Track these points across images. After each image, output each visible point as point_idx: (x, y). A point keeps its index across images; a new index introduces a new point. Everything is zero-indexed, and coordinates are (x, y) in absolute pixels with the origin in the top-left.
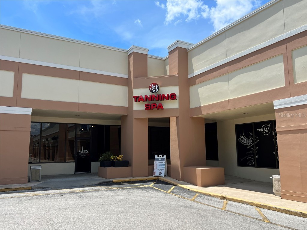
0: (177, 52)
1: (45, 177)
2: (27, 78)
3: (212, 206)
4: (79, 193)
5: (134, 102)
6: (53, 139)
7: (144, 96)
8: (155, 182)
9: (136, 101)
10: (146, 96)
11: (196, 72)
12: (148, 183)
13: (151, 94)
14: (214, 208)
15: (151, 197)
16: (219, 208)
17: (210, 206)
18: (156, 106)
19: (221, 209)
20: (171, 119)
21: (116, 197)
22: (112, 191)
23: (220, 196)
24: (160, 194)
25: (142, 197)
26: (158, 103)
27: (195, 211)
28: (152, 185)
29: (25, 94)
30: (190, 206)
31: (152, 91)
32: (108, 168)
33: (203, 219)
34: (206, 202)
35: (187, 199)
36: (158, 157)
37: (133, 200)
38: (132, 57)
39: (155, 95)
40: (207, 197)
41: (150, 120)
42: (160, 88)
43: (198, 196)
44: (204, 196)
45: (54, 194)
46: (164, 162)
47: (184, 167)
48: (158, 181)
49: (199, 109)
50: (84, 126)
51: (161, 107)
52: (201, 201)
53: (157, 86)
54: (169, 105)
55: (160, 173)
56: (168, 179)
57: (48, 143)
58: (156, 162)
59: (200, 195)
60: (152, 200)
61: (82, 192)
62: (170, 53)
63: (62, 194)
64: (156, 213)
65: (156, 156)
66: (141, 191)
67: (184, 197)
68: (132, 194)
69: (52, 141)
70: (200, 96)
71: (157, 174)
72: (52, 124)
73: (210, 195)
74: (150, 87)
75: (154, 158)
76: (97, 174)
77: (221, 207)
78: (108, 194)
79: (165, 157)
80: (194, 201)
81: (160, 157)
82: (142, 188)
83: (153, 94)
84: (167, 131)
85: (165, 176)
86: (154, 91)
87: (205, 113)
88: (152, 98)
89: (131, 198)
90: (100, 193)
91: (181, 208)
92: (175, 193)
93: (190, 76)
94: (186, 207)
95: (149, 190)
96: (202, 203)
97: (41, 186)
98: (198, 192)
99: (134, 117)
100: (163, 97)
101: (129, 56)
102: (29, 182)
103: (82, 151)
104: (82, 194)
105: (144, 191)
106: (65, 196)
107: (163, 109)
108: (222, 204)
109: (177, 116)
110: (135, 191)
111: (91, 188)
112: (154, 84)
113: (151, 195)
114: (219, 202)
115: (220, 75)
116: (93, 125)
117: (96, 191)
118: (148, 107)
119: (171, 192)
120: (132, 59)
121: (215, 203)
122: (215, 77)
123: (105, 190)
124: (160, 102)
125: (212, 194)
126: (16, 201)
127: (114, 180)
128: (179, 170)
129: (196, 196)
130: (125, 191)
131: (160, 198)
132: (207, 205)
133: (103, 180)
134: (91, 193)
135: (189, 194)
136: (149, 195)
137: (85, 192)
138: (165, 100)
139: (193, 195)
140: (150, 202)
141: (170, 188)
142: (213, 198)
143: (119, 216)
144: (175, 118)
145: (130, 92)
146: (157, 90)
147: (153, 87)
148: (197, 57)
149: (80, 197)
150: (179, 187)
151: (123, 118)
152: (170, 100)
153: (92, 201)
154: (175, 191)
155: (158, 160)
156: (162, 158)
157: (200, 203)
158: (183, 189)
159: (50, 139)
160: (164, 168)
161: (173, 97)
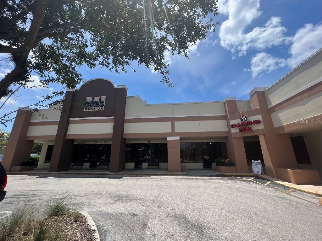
0: (256, 94)
1: (189, 170)
2: (176, 123)
3: (307, 201)
4: (205, 179)
5: (232, 128)
6: (193, 150)
7: (237, 124)
8: (254, 178)
9: (232, 127)
10: (239, 124)
11: (274, 104)
12: (249, 178)
13: (242, 122)
14: (308, 202)
15: (251, 187)
16: (314, 203)
17: (305, 200)
18: (246, 129)
19: (316, 204)
20: (259, 136)
21: (226, 184)
22: (224, 180)
23: (316, 193)
24: (258, 186)
25: (244, 186)
26: (247, 127)
27: (288, 202)
28: (252, 179)
29: (177, 131)
30: (284, 197)
31: (242, 120)
32: (221, 166)
33: (296, 209)
34: (301, 197)
35: (281, 192)
36: (254, 161)
37: (237, 187)
38: (226, 104)
39: (245, 122)
40: (302, 193)
41: (244, 138)
42: (248, 118)
43: (292, 191)
44: (298, 192)
45: (193, 179)
46: (260, 165)
47: (277, 168)
48: (257, 177)
49: (282, 127)
50: (207, 143)
51: (250, 129)
52: (295, 195)
53: (245, 117)
54: (256, 127)
55: (258, 172)
56: (264, 176)
57: (192, 152)
58: (253, 165)
59: (295, 191)
60: (251, 189)
61: (206, 179)
62: (251, 96)
63: (196, 179)
64: (254, 198)
65: (253, 161)
66: (243, 182)
67: (279, 190)
68: (237, 184)
69: (193, 152)
70: (280, 118)
71: (255, 172)
72: (192, 143)
73: (305, 192)
74: (240, 118)
75: (251, 162)
76: (215, 170)
77: (317, 203)
78: (221, 182)
79: (259, 161)
80: (288, 194)
81: (256, 161)
82: (244, 181)
83: (243, 122)
84: (258, 144)
85: (262, 174)
86: (243, 120)
87: (287, 130)
88: (242, 124)
89: (236, 186)
90: (217, 181)
91: (275, 198)
92: (271, 186)
93: (269, 107)
94: (281, 198)
95: (250, 183)
96: (295, 197)
97: (187, 174)
98: (292, 188)
99: (233, 137)
100: (250, 123)
101: (225, 104)
102: (182, 171)
103: (206, 157)
104: (206, 180)
105: (245, 183)
106: (198, 180)
107: (252, 130)
108: (318, 201)
109: (264, 134)
110: (239, 182)
111: (212, 177)
112: (243, 116)
113: (251, 186)
114: (315, 198)
115: (295, 103)
116: (211, 143)
117: (214, 179)
118: (241, 130)
119: (267, 185)
120: (226, 105)
121: (309, 198)
122: (291, 104)
123: (220, 179)
124: (249, 126)
125: (306, 191)
126: (176, 180)
127: (225, 174)
128: (273, 171)
129: (290, 190)
130: (233, 181)
131: (258, 188)
132: (301, 199)
133: (218, 173)
134: (212, 180)
135: (283, 188)
136: (249, 185)
137: (208, 179)
138: (252, 125)
139: (287, 190)
140: (249, 190)
141: (266, 183)
142: (308, 195)
143: (227, 196)
144: (263, 135)
145: (228, 123)
146: (246, 119)
147: (243, 118)
148: (272, 94)
149: (205, 182)
150: (274, 182)
151: (226, 138)
152: (256, 124)
153: (212, 185)
154: (271, 185)
155: (254, 163)
156: (257, 161)
157: (293, 196)
158: (278, 184)
159: (192, 151)
160: (260, 169)
161: (258, 122)
